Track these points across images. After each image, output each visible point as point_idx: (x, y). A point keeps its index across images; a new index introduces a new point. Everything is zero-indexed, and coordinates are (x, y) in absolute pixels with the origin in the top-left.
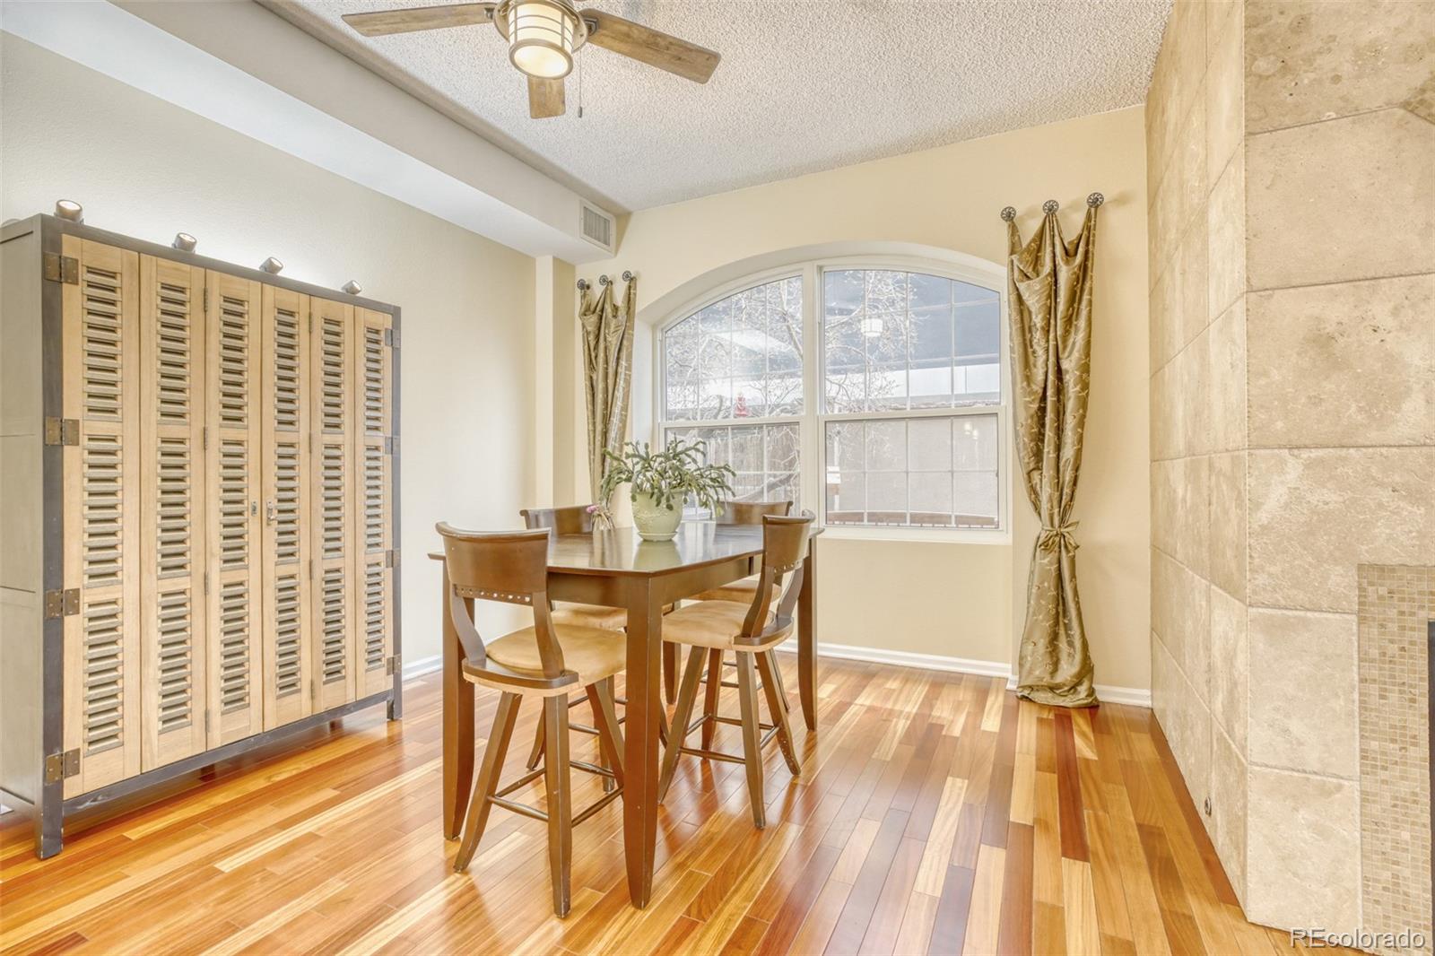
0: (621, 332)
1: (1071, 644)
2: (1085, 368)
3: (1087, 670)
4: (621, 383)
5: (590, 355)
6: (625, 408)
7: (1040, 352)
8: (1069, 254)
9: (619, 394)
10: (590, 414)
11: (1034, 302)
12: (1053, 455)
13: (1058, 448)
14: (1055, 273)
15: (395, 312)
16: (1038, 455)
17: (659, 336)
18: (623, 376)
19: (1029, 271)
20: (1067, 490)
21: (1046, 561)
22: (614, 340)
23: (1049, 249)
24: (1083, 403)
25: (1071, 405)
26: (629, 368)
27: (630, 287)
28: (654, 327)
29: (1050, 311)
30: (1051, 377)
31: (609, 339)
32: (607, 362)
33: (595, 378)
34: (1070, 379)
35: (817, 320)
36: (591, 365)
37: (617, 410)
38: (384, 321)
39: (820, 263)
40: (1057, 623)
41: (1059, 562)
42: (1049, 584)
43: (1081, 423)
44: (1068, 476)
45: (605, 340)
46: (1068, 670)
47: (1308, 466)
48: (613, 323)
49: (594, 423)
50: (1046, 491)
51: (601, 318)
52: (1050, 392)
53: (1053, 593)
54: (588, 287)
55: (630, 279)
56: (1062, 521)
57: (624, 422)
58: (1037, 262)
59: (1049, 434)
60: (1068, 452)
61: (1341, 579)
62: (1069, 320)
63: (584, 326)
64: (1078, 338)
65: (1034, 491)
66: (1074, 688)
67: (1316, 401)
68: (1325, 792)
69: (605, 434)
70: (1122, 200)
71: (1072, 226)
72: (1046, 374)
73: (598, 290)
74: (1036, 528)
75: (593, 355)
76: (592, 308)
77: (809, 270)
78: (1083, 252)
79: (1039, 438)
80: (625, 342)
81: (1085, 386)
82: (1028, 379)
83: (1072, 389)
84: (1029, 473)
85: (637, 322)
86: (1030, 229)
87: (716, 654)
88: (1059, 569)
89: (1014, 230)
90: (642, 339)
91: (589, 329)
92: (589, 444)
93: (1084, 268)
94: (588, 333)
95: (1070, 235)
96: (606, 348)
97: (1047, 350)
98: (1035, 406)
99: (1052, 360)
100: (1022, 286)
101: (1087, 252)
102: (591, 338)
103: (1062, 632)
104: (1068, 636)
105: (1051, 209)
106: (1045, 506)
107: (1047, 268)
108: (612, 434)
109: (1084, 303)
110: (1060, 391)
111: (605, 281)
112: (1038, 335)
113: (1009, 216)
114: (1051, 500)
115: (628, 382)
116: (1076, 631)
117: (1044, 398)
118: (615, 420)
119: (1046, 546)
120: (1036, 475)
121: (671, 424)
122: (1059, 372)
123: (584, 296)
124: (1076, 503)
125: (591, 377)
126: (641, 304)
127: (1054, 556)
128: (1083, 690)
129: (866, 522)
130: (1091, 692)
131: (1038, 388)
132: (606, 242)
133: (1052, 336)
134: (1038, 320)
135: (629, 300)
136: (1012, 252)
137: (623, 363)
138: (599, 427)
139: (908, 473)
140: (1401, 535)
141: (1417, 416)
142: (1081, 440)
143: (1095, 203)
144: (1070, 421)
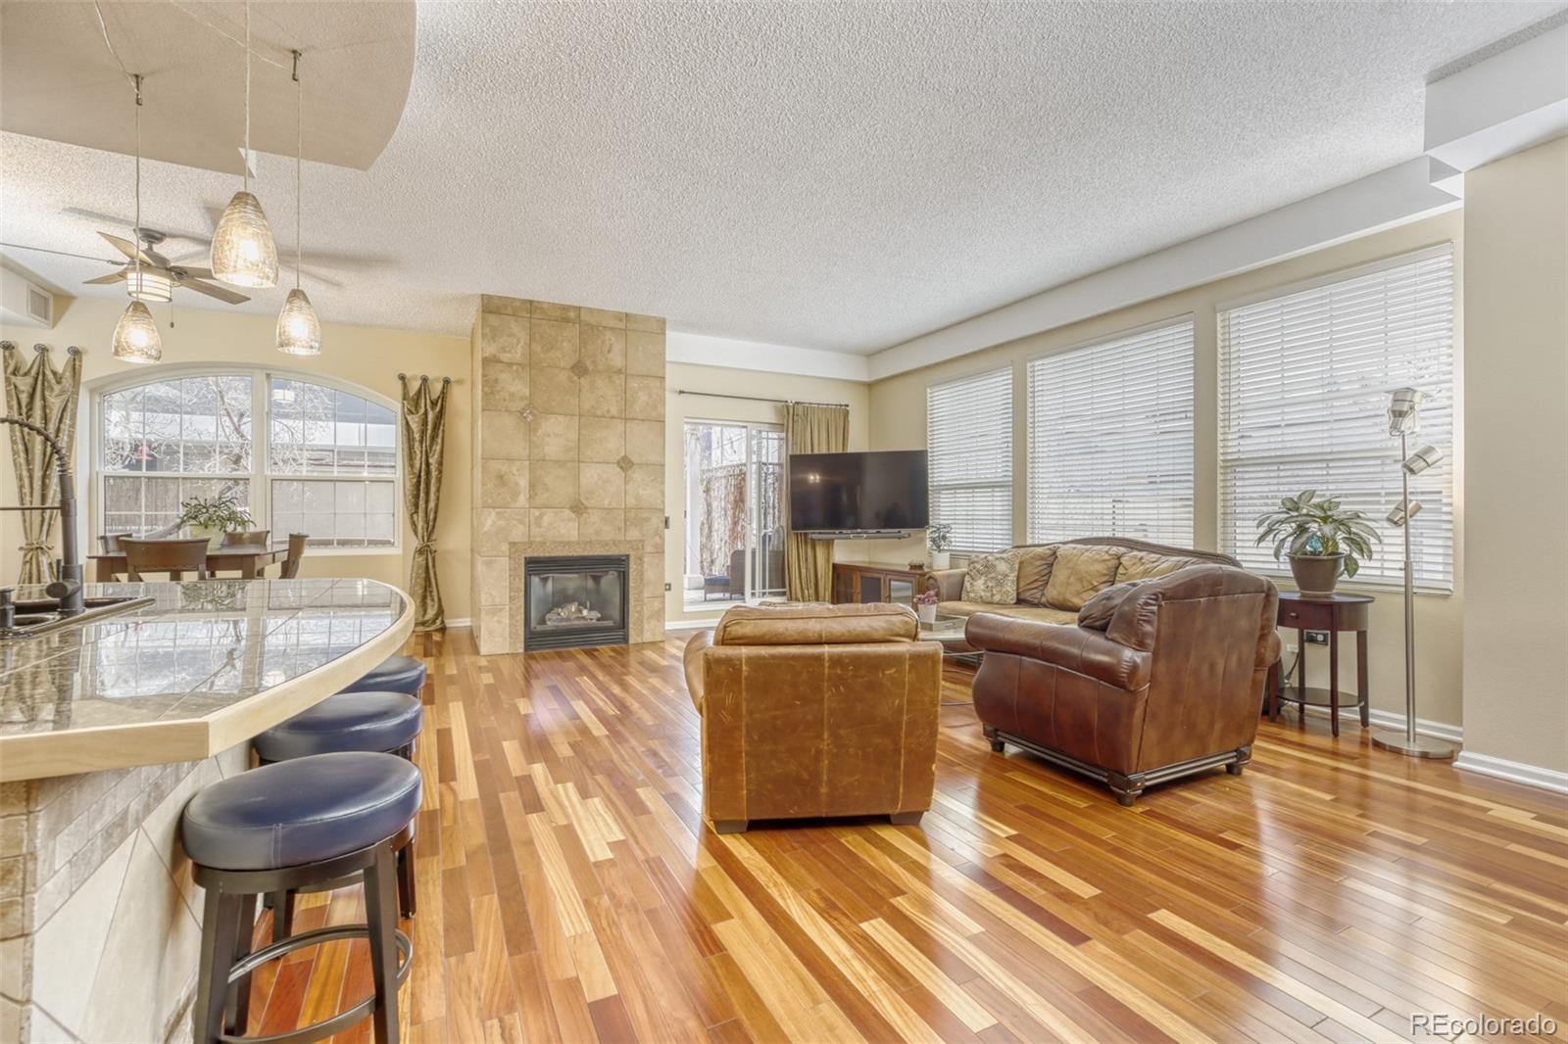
0: (66, 395)
1: (433, 600)
2: (440, 463)
3: (440, 612)
5: (20, 410)
7: (418, 452)
8: (434, 404)
11: (415, 426)
12: (424, 506)
13: (427, 502)
14: (426, 413)
16: (416, 505)
17: (97, 401)
19: (413, 409)
20: (431, 523)
21: (420, 559)
22: (57, 402)
23: (423, 400)
24: (439, 480)
25: (433, 481)
27: (74, 360)
28: (95, 394)
29: (423, 432)
30: (423, 466)
31: (51, 399)
34: (433, 468)
35: (266, 410)
39: (268, 372)
40: (426, 590)
41: (427, 559)
42: (422, 572)
43: (438, 490)
44: (431, 517)
45: (44, 399)
46: (431, 613)
47: (498, 513)
49: (30, 471)
50: (420, 525)
51: (36, 379)
52: (423, 474)
53: (424, 575)
54: (17, 349)
55: (76, 354)
56: (428, 539)
58: (417, 405)
59: (422, 495)
60: (432, 505)
61: (505, 547)
62: (433, 438)
63: (11, 384)
64: (437, 448)
65: (414, 524)
66: (434, 621)
67: (499, 494)
68: (501, 610)
70: (460, 382)
71: (436, 389)
72: (421, 464)
73: (29, 355)
74: (415, 543)
75: (24, 410)
76: (23, 370)
77: (260, 376)
78: (441, 404)
79: (417, 497)
80: (70, 405)
81: (440, 472)
82: (412, 466)
83: (434, 474)
84: (412, 515)
85: (81, 390)
86: (415, 386)
88: (427, 564)
89: (405, 386)
91: (19, 387)
93: (440, 416)
94: (17, 391)
95: (435, 396)
96: (44, 406)
97: (421, 452)
98: (415, 480)
99: (424, 457)
100: (409, 418)
101: (442, 405)
102: (23, 395)
103: (428, 594)
104: (431, 596)
105: (425, 380)
106: (420, 531)
107: (422, 410)
109: (440, 431)
110: (428, 473)
111: (43, 350)
112: (417, 444)
113: (402, 378)
114: (423, 528)
115: (71, 437)
116: (435, 593)
117: (420, 476)
119: (420, 552)
120: (415, 516)
121: (111, 472)
122: (428, 464)
123: (11, 357)
124: (437, 526)
126: (85, 374)
127: (425, 556)
128: (438, 622)
130: (443, 622)
131: (416, 471)
132: (46, 317)
133: (424, 445)
134: (417, 436)
135: (74, 370)
136: (404, 399)
137: (67, 421)
139: (335, 514)
140: (518, 533)
141: (522, 500)
142: (438, 499)
143: (447, 382)
144: (433, 489)
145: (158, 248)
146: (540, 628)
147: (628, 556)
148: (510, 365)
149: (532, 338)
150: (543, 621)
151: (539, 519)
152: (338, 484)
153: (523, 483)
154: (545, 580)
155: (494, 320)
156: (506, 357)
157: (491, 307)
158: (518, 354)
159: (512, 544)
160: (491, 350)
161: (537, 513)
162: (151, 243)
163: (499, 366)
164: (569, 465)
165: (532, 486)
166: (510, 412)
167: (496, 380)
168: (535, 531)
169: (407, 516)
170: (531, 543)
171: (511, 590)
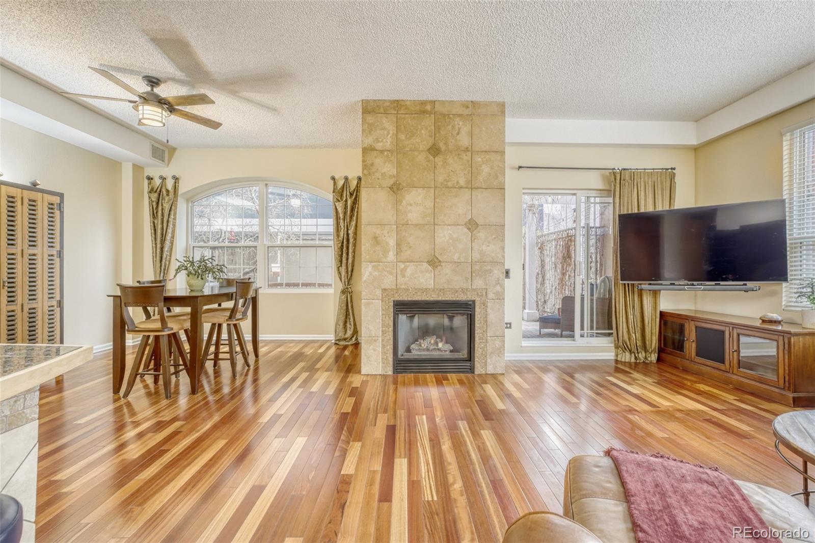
0: (171, 202)
1: (350, 324)
2: (355, 233)
3: (356, 332)
4: (171, 226)
5: (153, 211)
6: (173, 237)
7: (342, 227)
8: (351, 194)
9: (170, 231)
10: (153, 239)
11: (340, 210)
12: (345, 262)
13: (347, 259)
14: (346, 201)
15: (61, 196)
16: (341, 261)
17: (190, 205)
18: (172, 223)
19: (339, 199)
20: (350, 273)
21: (343, 297)
22: (167, 206)
23: (345, 192)
24: (355, 245)
25: (351, 245)
26: (175, 219)
27: (175, 183)
28: (188, 200)
29: (345, 213)
30: (345, 236)
31: (164, 205)
32: (163, 215)
33: (156, 222)
34: (351, 236)
35: (265, 206)
36: (154, 216)
37: (168, 238)
38: (56, 200)
39: (267, 182)
40: (346, 318)
41: (347, 297)
42: (344, 305)
43: (354, 251)
44: (350, 269)
45: (162, 205)
46: (349, 333)
47: (373, 266)
48: (167, 199)
49: (156, 244)
50: (343, 274)
51: (159, 195)
52: (345, 241)
53: (345, 308)
54: (152, 179)
55: (176, 179)
56: (348, 283)
57: (172, 243)
58: (342, 195)
59: (344, 255)
60: (350, 261)
61: (379, 292)
62: (351, 217)
63: (150, 198)
64: (354, 223)
65: (340, 273)
66: (351, 339)
67: (374, 252)
68: (375, 341)
69: (162, 249)
71: (353, 184)
72: (344, 234)
73: (157, 182)
74: (341, 286)
75: (155, 212)
76: (155, 190)
77: (262, 184)
79: (341, 256)
80: (173, 207)
81: (355, 239)
82: (338, 236)
83: (351, 240)
84: (338, 268)
85: (179, 198)
86: (341, 183)
87: (220, 325)
88: (347, 300)
89: (335, 184)
90: (182, 207)
91: (153, 199)
92: (153, 253)
93: (355, 202)
94: (152, 202)
95: (352, 189)
96: (162, 209)
97: (344, 226)
98: (340, 245)
99: (346, 229)
100: (337, 204)
101: (357, 195)
102: (154, 204)
103: (348, 320)
104: (349, 321)
105: (346, 179)
106: (343, 279)
107: (344, 199)
108: (166, 249)
109: (356, 212)
110: (348, 240)
111: (163, 179)
112: (342, 221)
113: (333, 178)
114: (344, 276)
115: (174, 225)
116: (352, 320)
117: (343, 242)
118: (168, 243)
119: (343, 292)
120: (340, 268)
121: (196, 244)
122: (348, 235)
123: (150, 184)
124: (353, 277)
125: (154, 223)
126: (182, 190)
127: (346, 295)
128: (354, 339)
129: (284, 286)
130: (357, 339)
131: (341, 239)
132: (163, 161)
133: (346, 222)
134: (341, 216)
135: (175, 188)
136: (334, 192)
137: (172, 217)
138: (159, 246)
139: (316, 267)
140: (388, 282)
141: (391, 256)
142: (354, 257)
143: (360, 179)
144: (350, 251)
145: (156, 90)
146: (407, 356)
147: (474, 302)
148: (382, 152)
150: (408, 350)
151: (403, 271)
152: (318, 248)
153: (392, 242)
154: (412, 318)
155: (370, 118)
156: (379, 146)
157: (370, 109)
158: (387, 143)
159: (384, 290)
160: (369, 141)
161: (402, 266)
162: (152, 86)
163: (374, 153)
164: (427, 227)
165: (398, 245)
166: (381, 187)
167: (372, 165)
168: (401, 280)
169: (336, 269)
170: (397, 289)
171: (383, 326)
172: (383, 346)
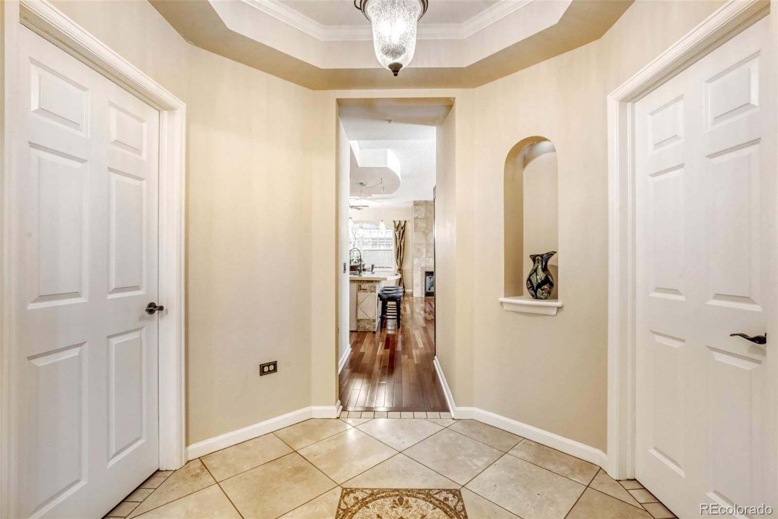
2: (404, 245)
7: (398, 242)
8: (402, 228)
11: (397, 235)
13: (400, 256)
14: (400, 231)
16: (398, 257)
20: (401, 262)
23: (399, 227)
24: (404, 250)
25: (402, 250)
29: (399, 236)
41: (401, 272)
43: (403, 252)
44: (402, 260)
50: (399, 262)
56: (401, 266)
58: (398, 229)
60: (402, 256)
61: (420, 269)
62: (402, 238)
64: (403, 241)
65: (397, 262)
67: (418, 254)
68: (418, 285)
70: (409, 221)
71: (403, 224)
72: (399, 245)
74: (397, 268)
78: (404, 228)
79: (398, 254)
81: (404, 247)
82: (397, 246)
83: (402, 248)
86: (397, 223)
89: (395, 224)
93: (404, 232)
95: (402, 226)
98: (397, 250)
99: (400, 243)
100: (396, 232)
105: (400, 222)
106: (399, 264)
107: (399, 230)
109: (404, 236)
110: (401, 247)
112: (398, 240)
113: (394, 222)
117: (399, 249)
119: (399, 270)
120: (397, 260)
122: (401, 245)
124: (403, 263)
133: (400, 240)
134: (398, 237)
136: (395, 227)
140: (423, 265)
141: (424, 256)
142: (403, 255)
143: (405, 222)
144: (402, 252)
146: (429, 291)
148: (421, 219)
149: (426, 211)
150: (430, 289)
151: (428, 261)
153: (424, 251)
154: (431, 278)
155: (417, 207)
156: (420, 217)
157: (416, 204)
158: (423, 215)
159: (422, 268)
160: (416, 215)
161: (428, 259)
163: (418, 220)
165: (427, 251)
166: (421, 232)
167: (417, 224)
168: (427, 264)
169: (395, 260)
170: (426, 267)
171: (421, 280)
172: (421, 287)
